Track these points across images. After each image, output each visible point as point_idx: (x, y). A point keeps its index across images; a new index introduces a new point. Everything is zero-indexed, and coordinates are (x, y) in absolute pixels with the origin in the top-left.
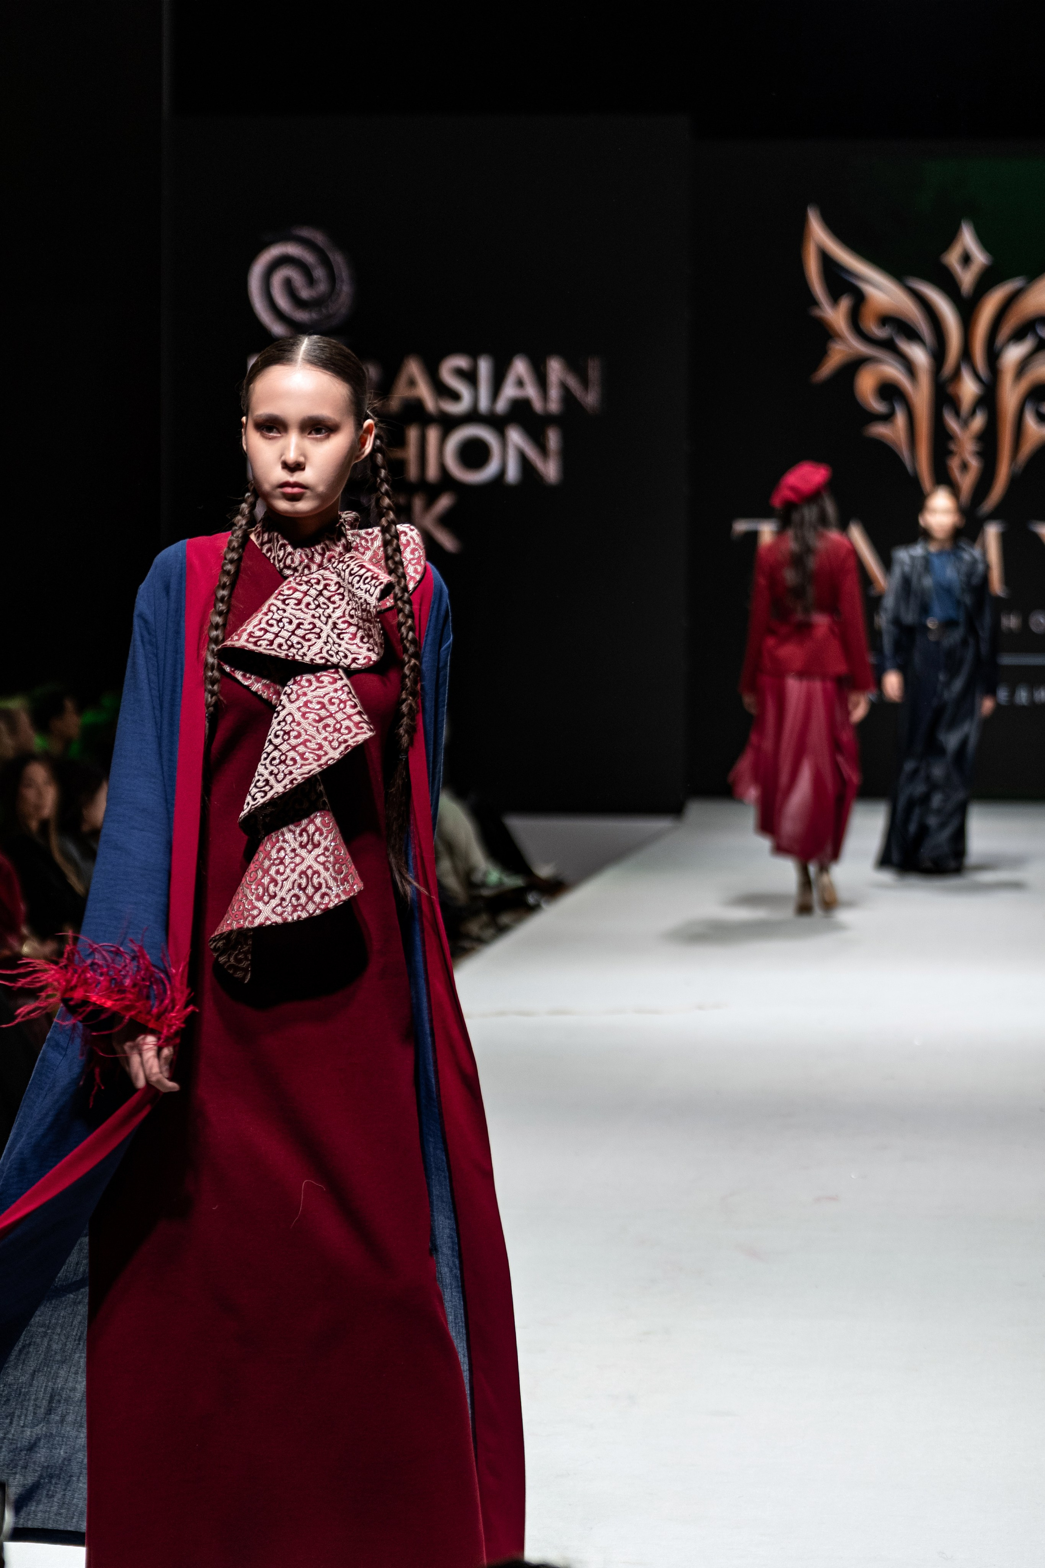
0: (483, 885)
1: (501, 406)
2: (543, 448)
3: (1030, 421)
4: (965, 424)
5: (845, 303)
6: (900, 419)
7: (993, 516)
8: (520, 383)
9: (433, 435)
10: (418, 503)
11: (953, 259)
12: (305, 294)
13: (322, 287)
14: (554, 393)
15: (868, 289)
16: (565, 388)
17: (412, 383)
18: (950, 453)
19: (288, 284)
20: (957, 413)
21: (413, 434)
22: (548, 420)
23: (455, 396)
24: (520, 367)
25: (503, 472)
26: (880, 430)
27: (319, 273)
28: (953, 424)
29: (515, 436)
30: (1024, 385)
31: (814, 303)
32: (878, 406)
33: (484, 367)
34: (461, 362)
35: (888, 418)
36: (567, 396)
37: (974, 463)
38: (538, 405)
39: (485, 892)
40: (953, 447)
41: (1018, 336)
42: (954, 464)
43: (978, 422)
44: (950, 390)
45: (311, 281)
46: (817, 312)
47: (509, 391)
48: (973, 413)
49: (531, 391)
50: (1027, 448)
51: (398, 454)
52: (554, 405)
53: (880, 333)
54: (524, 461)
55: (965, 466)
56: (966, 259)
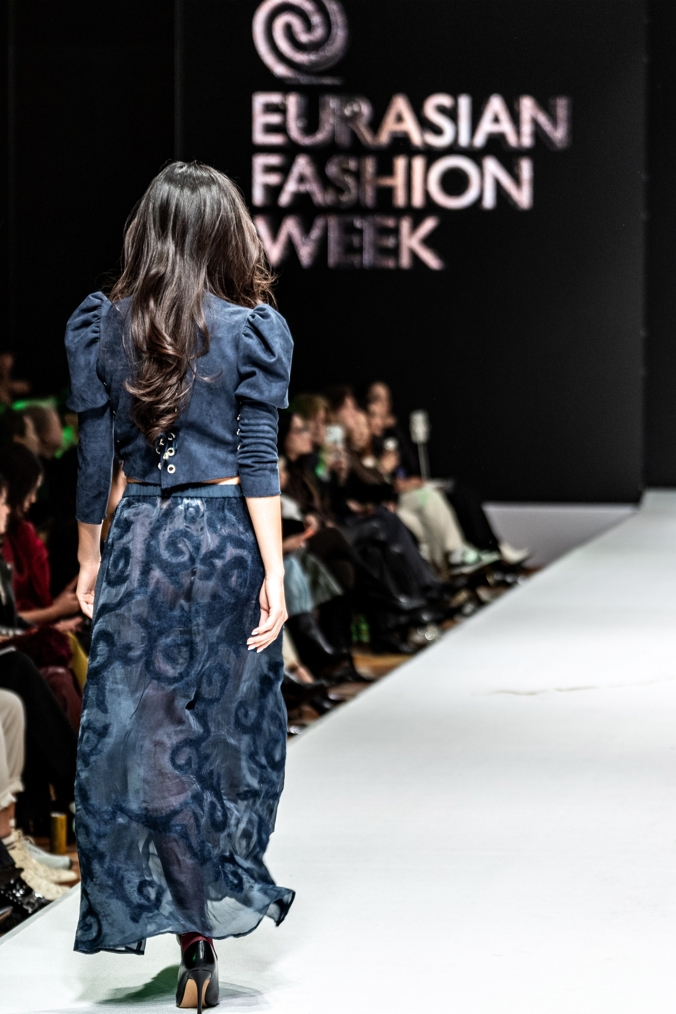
0: (463, 564)
1: (479, 140)
2: (516, 179)
8: (496, 120)
9: (418, 164)
10: (405, 225)
12: (304, 38)
13: (319, 33)
14: (527, 128)
16: (535, 123)
17: (400, 119)
19: (289, 30)
21: (400, 163)
22: (521, 153)
23: (438, 131)
24: (496, 105)
25: (480, 198)
27: (316, 19)
29: (491, 166)
33: (464, 103)
34: (445, 100)
36: (538, 132)
38: (512, 139)
39: (465, 570)
45: (309, 27)
47: (486, 127)
49: (506, 127)
51: (387, 182)
52: (527, 141)
54: (499, 188)
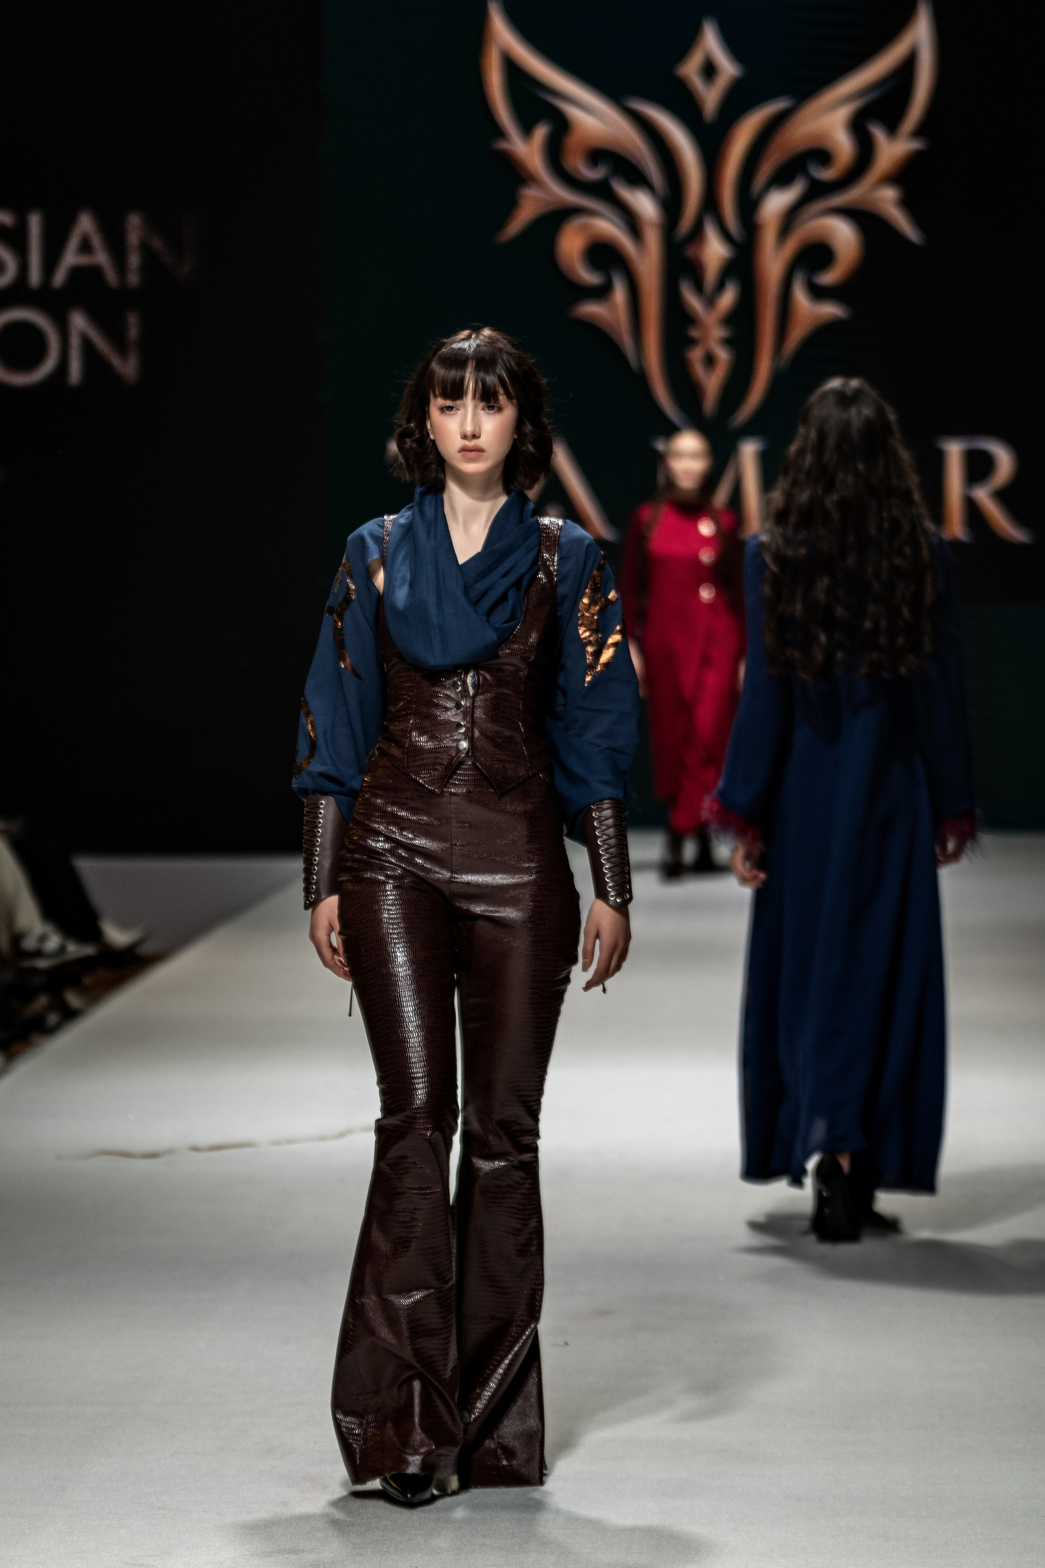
0: (38, 953)
1: (59, 278)
2: (118, 339)
3: (801, 297)
4: (710, 302)
5: (541, 132)
6: (620, 294)
7: (749, 430)
8: (86, 247)
11: (691, 69)
14: (134, 260)
15: (573, 113)
16: (149, 253)
18: (692, 342)
20: (699, 286)
22: (126, 297)
24: (85, 223)
25: (62, 371)
26: (591, 309)
28: (693, 301)
29: (79, 322)
30: (792, 245)
31: (500, 133)
32: (589, 277)
33: (35, 223)
34: (5, 218)
35: (602, 292)
36: (152, 264)
37: (723, 355)
38: (111, 276)
39: (42, 964)
40: (694, 333)
41: (781, 179)
42: (696, 355)
43: (728, 298)
44: (690, 252)
46: (503, 145)
47: (71, 258)
48: (720, 286)
49: (101, 258)
50: (797, 335)
52: (133, 279)
53: (592, 174)
54: (91, 354)
55: (710, 360)
56: (709, 70)
